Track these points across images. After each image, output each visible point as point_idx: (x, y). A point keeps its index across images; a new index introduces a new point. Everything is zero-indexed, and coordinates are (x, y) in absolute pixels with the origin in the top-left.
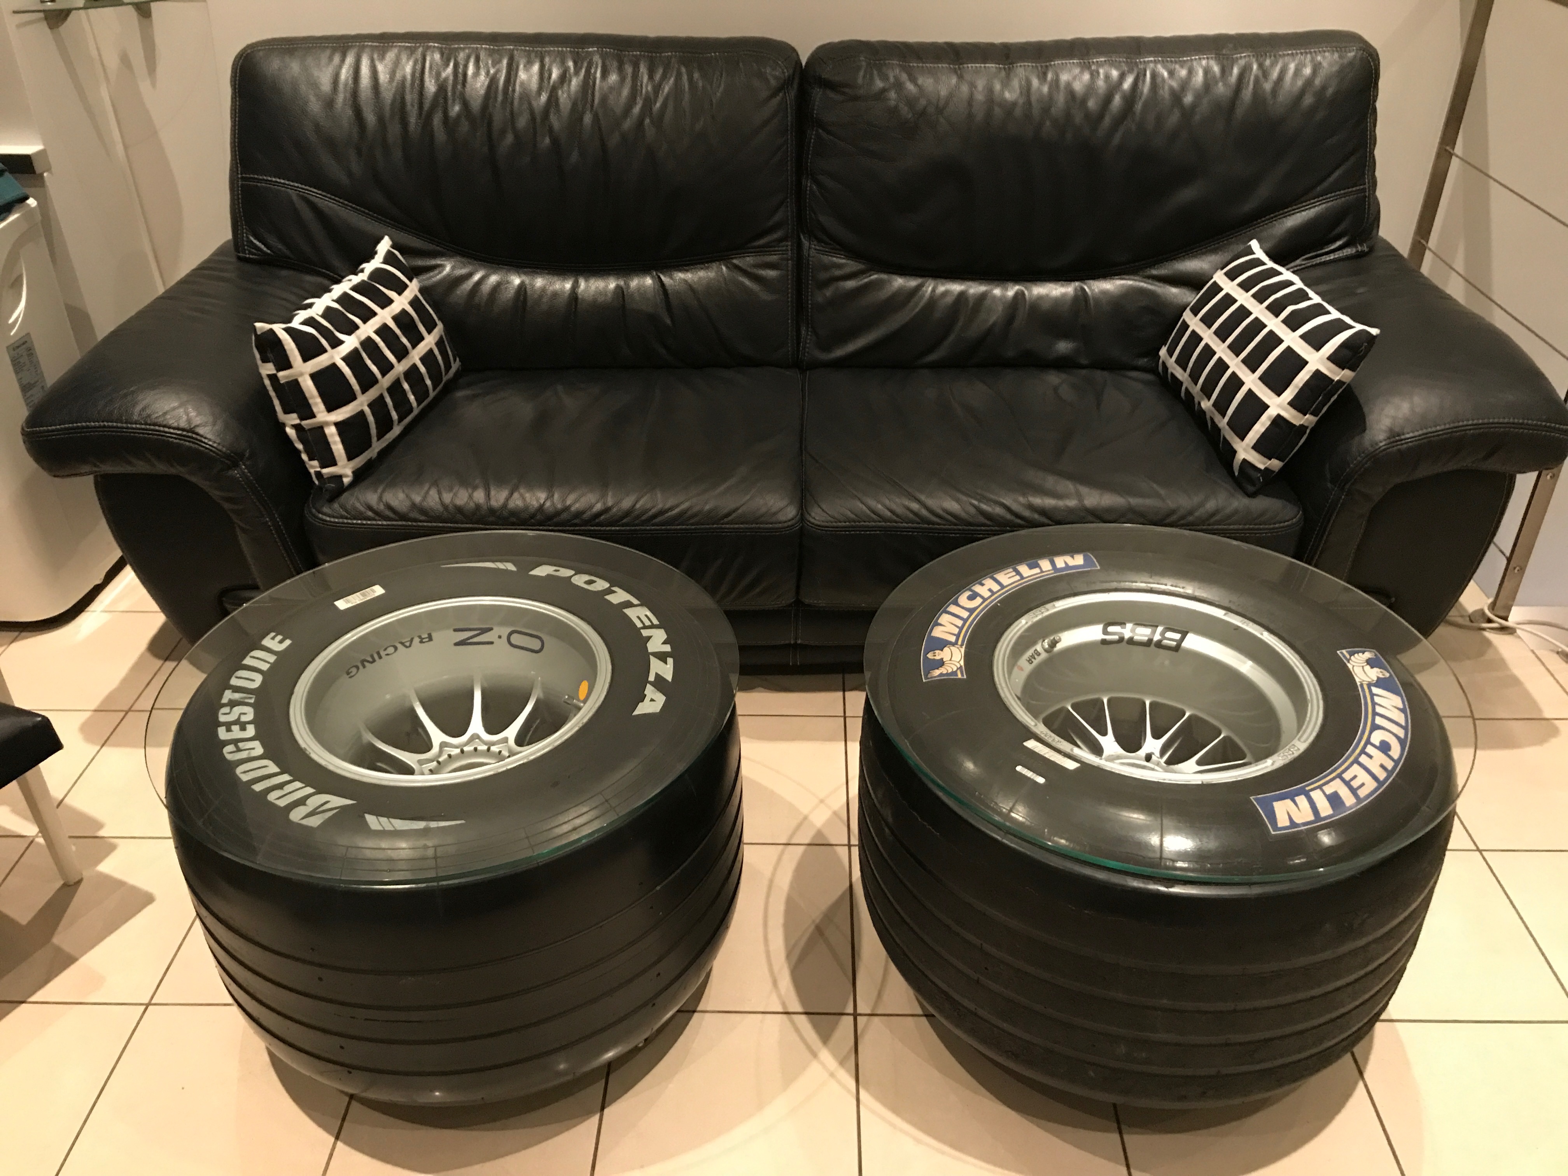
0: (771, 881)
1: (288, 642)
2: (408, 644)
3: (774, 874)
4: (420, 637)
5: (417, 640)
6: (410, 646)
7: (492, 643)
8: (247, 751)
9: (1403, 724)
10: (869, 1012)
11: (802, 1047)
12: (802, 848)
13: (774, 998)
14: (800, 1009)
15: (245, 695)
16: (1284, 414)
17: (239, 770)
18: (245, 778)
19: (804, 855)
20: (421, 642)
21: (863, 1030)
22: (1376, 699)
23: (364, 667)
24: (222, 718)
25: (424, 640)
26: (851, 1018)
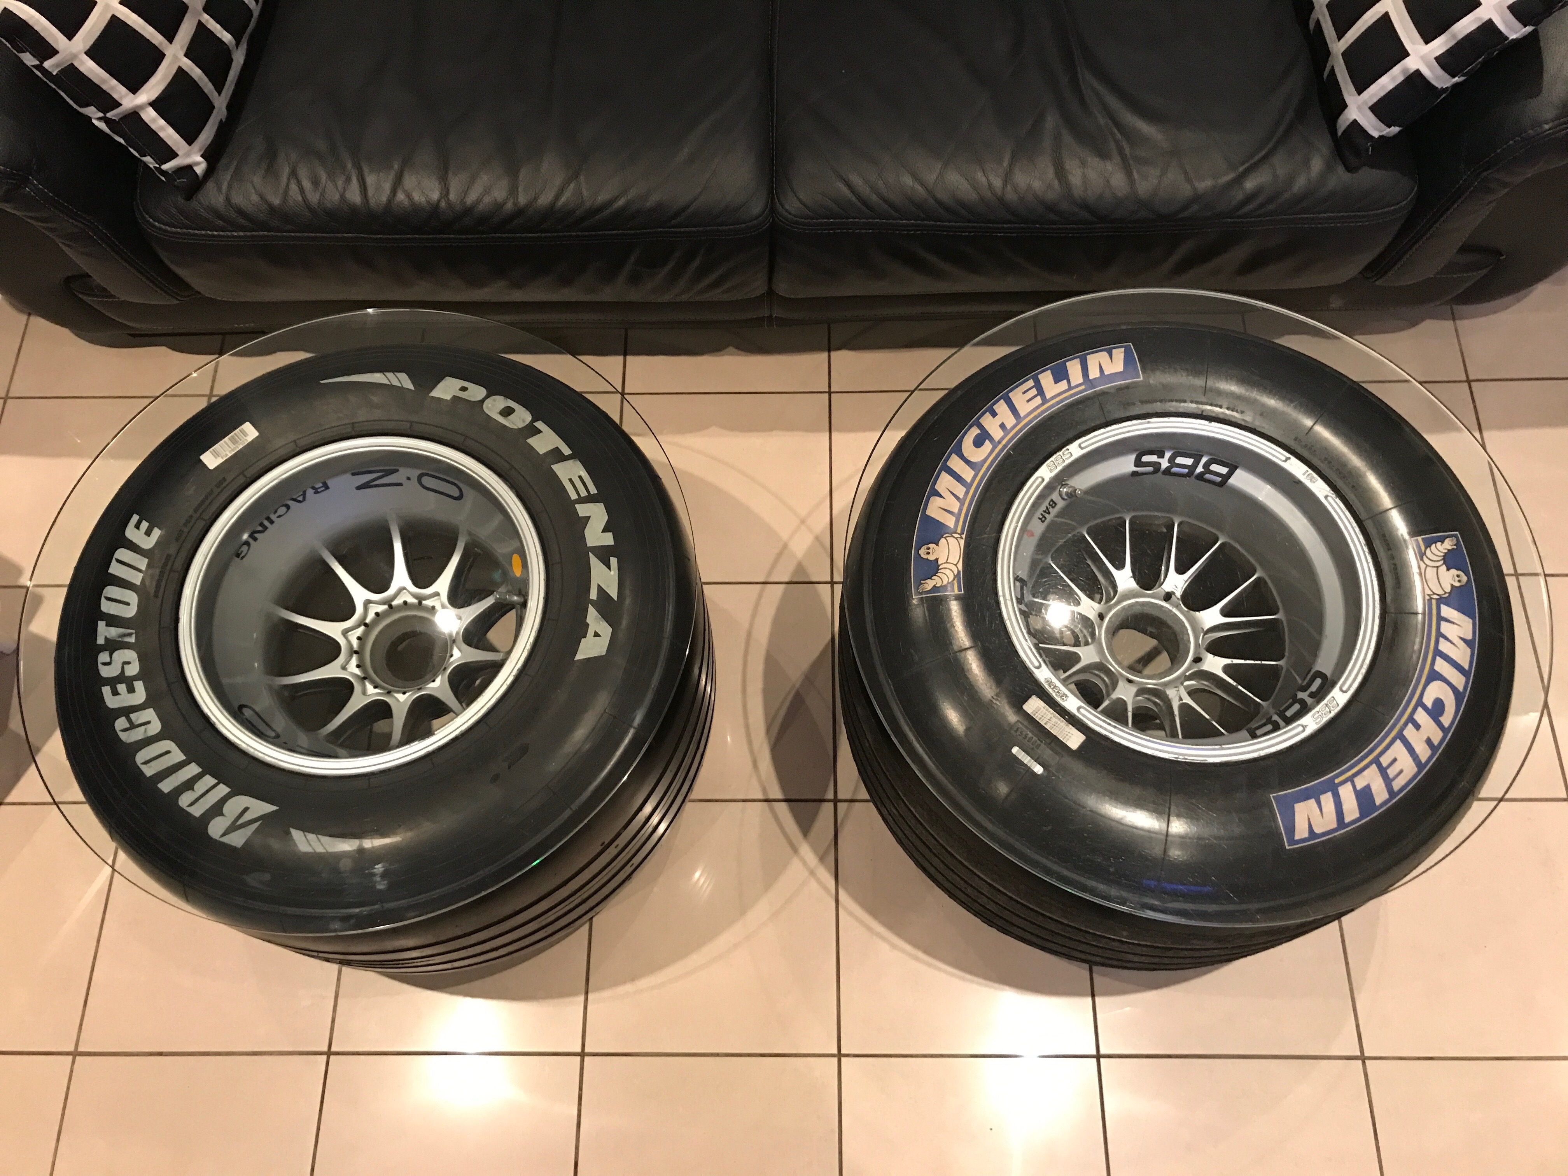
0: (749, 634)
1: (157, 533)
2: (300, 498)
3: (751, 625)
4: (313, 488)
5: (310, 492)
6: (304, 499)
7: (400, 484)
8: (143, 728)
9: (1466, 667)
10: (849, 797)
11: (784, 842)
12: (782, 586)
13: (755, 783)
14: (780, 796)
15: (121, 631)
16: (1426, 72)
17: (141, 757)
18: (149, 771)
19: (784, 598)
20: (316, 492)
21: (843, 821)
22: (1444, 627)
23: (255, 539)
24: (106, 672)
25: (319, 490)
26: (831, 805)
